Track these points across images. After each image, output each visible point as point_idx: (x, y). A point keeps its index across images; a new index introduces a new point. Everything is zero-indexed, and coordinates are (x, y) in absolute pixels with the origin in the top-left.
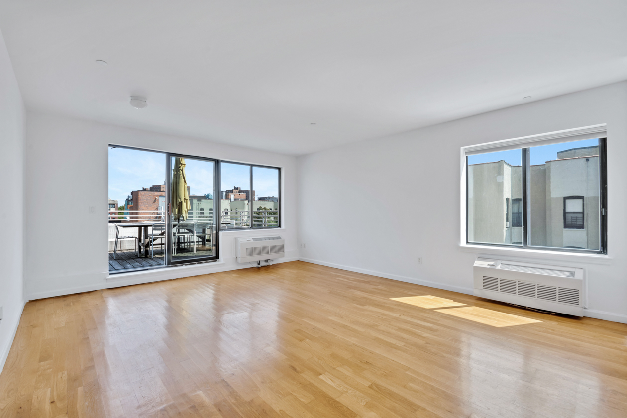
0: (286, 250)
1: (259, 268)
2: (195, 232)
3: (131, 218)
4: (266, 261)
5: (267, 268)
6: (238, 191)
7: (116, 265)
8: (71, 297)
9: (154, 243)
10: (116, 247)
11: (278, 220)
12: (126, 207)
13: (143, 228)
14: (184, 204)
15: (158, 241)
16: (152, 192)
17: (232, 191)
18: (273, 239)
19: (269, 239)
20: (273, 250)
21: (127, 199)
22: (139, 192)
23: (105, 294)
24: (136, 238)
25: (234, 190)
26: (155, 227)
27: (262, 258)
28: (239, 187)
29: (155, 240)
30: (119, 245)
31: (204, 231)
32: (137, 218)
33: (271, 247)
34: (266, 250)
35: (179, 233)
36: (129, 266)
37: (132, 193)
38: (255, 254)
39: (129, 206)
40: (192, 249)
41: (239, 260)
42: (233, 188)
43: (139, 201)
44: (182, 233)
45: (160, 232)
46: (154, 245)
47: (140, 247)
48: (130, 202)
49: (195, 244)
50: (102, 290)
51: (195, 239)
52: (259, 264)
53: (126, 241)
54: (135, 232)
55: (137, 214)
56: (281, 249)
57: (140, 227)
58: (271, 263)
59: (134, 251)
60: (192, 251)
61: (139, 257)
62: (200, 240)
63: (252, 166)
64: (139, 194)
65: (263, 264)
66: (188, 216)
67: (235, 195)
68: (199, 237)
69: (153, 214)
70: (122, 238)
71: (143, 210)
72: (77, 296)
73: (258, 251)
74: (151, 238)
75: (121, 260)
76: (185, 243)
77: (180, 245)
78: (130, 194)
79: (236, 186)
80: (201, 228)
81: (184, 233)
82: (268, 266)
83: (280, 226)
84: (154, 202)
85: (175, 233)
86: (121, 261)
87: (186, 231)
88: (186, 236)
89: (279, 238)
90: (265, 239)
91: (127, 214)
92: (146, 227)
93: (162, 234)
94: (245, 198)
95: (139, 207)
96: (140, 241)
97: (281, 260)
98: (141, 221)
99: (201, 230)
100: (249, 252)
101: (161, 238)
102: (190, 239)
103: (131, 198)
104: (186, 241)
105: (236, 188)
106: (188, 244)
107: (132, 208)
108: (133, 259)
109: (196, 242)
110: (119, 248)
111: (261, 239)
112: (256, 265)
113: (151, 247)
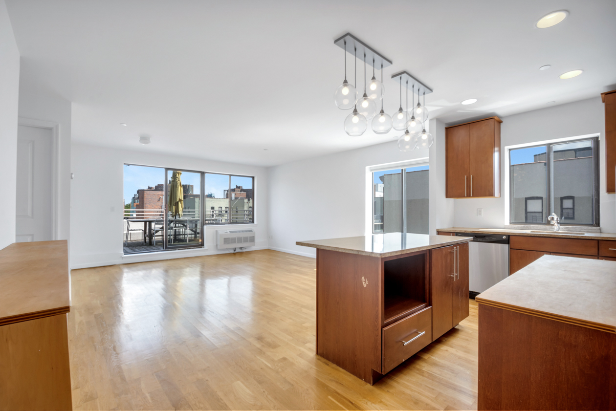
0: (256, 240)
1: (234, 254)
2: (188, 226)
3: (137, 215)
4: (241, 248)
5: (241, 254)
6: (239, 190)
7: (128, 249)
8: (99, 268)
9: (156, 234)
10: (127, 238)
11: (252, 217)
12: (132, 205)
13: (147, 223)
14: (180, 205)
15: (160, 233)
16: (157, 192)
17: (234, 190)
18: (246, 231)
19: (243, 231)
20: (246, 240)
21: (133, 198)
22: (145, 192)
23: (121, 267)
24: (142, 230)
25: (236, 189)
26: (157, 222)
27: (238, 245)
28: (241, 185)
29: (157, 232)
30: (129, 236)
31: (196, 226)
32: (143, 215)
33: (244, 238)
34: (240, 240)
35: (175, 227)
36: (137, 250)
37: (138, 192)
38: (231, 243)
39: (135, 204)
40: (186, 240)
41: (218, 246)
42: (235, 187)
43: (145, 200)
44: (178, 227)
45: (160, 226)
46: (156, 236)
47: (145, 238)
48: (136, 200)
49: (188, 236)
50: (119, 265)
51: (188, 231)
52: (235, 250)
53: (134, 233)
54: (141, 226)
55: (143, 212)
56: (252, 239)
57: (145, 222)
58: (244, 250)
59: (141, 241)
60: (186, 241)
61: (145, 245)
62: (193, 233)
63: (231, 175)
64: (145, 193)
65: (238, 250)
66: (182, 213)
67: (235, 194)
68: (192, 230)
69: (158, 212)
70: (132, 230)
71: (148, 208)
72: (103, 268)
73: (233, 240)
74: (153, 231)
75: (131, 246)
76: (180, 235)
77: (177, 236)
78: (136, 193)
79: (238, 185)
80: (194, 223)
81: (180, 227)
82: (243, 252)
83: (253, 222)
84: (159, 201)
85: (172, 227)
86: (131, 248)
87: (181, 225)
88: (181, 230)
89: (251, 231)
90: (239, 231)
91: (133, 212)
92: (150, 222)
93: (162, 228)
94: (245, 197)
95: (145, 205)
96: (145, 233)
97: (253, 248)
98: (146, 218)
99: (194, 225)
100: (226, 241)
101: (162, 230)
102: (185, 231)
103: (137, 196)
104: (181, 233)
105: (238, 187)
106: (183, 236)
107: (138, 207)
108: (140, 246)
109: (189, 234)
110: (129, 239)
111: (236, 232)
112: (232, 251)
113: (154, 238)
